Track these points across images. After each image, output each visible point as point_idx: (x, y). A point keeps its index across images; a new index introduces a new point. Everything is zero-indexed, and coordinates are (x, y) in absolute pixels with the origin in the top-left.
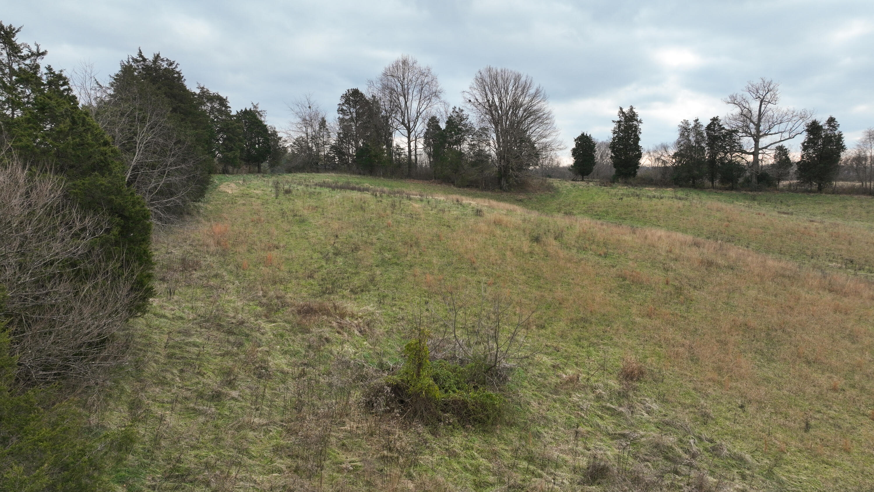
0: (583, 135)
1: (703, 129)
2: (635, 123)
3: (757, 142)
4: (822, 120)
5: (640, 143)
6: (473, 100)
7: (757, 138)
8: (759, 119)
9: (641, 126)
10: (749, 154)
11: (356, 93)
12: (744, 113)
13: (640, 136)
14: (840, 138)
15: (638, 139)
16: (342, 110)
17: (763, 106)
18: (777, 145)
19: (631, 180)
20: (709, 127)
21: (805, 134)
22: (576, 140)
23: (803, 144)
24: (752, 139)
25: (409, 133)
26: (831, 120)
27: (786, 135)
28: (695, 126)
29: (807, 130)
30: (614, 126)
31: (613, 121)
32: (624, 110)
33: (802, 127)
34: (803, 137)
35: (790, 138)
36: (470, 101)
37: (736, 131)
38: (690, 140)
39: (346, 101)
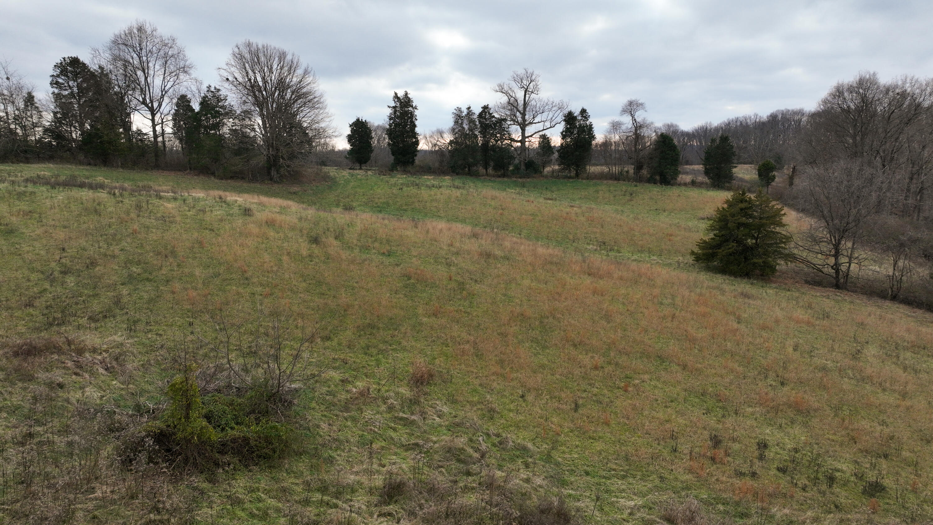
0: (358, 120)
1: (475, 117)
2: (410, 109)
3: (523, 130)
4: (577, 113)
5: (417, 130)
6: (231, 79)
7: (523, 126)
8: (525, 108)
9: (417, 112)
10: (517, 141)
11: (75, 62)
12: (511, 102)
13: (417, 123)
14: (590, 127)
15: (415, 126)
16: (57, 83)
17: (527, 96)
18: (541, 133)
19: (410, 168)
20: (480, 115)
21: (563, 123)
22: (351, 126)
23: (562, 133)
24: (518, 127)
25: (153, 115)
26: (583, 111)
27: (548, 124)
28: (468, 113)
29: (565, 120)
30: (389, 111)
31: (389, 107)
32: (399, 96)
33: (560, 118)
34: (561, 127)
35: (551, 127)
36: (228, 79)
37: (505, 120)
38: (464, 128)
39: (61, 72)
